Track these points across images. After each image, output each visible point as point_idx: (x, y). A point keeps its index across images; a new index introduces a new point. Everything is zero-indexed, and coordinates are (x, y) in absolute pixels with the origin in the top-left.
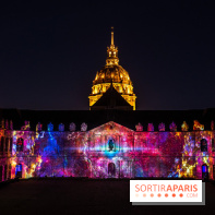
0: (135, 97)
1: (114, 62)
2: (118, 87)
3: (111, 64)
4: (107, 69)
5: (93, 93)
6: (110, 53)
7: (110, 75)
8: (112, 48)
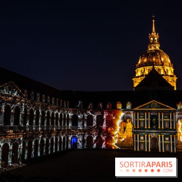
0: (175, 78)
1: (155, 47)
2: (159, 70)
3: (153, 48)
4: (149, 53)
5: (137, 75)
6: (152, 39)
7: (152, 59)
8: (154, 34)
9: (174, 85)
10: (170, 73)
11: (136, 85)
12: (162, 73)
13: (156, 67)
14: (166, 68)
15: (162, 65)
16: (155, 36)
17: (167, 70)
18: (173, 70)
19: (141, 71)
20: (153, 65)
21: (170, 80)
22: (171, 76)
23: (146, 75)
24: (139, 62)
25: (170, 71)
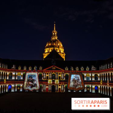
1: (55, 38)
2: (57, 50)
3: (54, 39)
4: (52, 41)
5: (45, 52)
6: (54, 34)
7: (53, 44)
8: (55, 31)
9: (64, 58)
10: (62, 52)
11: (45, 57)
12: (58, 51)
13: (55, 48)
14: (61, 49)
15: (58, 47)
16: (55, 32)
17: (61, 50)
18: (63, 50)
19: (48, 50)
20: (54, 47)
21: (62, 55)
22: (62, 53)
23: (50, 52)
24: (47, 45)
25: (62, 51)
